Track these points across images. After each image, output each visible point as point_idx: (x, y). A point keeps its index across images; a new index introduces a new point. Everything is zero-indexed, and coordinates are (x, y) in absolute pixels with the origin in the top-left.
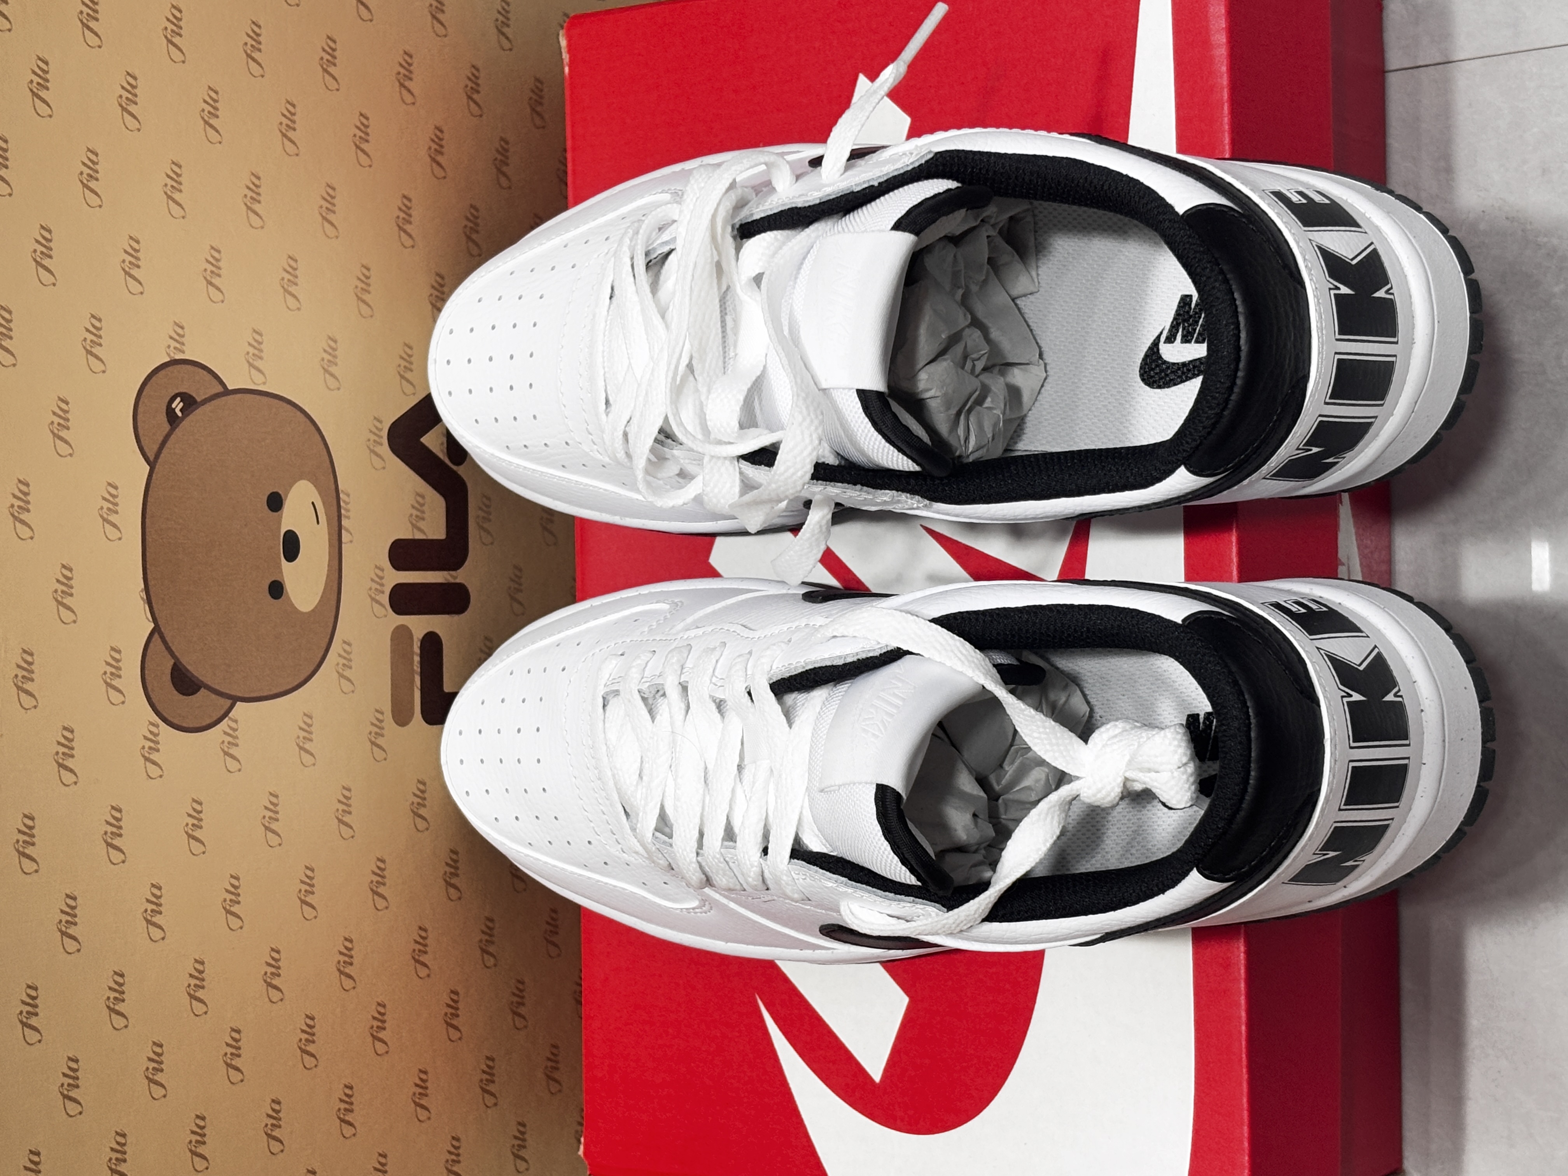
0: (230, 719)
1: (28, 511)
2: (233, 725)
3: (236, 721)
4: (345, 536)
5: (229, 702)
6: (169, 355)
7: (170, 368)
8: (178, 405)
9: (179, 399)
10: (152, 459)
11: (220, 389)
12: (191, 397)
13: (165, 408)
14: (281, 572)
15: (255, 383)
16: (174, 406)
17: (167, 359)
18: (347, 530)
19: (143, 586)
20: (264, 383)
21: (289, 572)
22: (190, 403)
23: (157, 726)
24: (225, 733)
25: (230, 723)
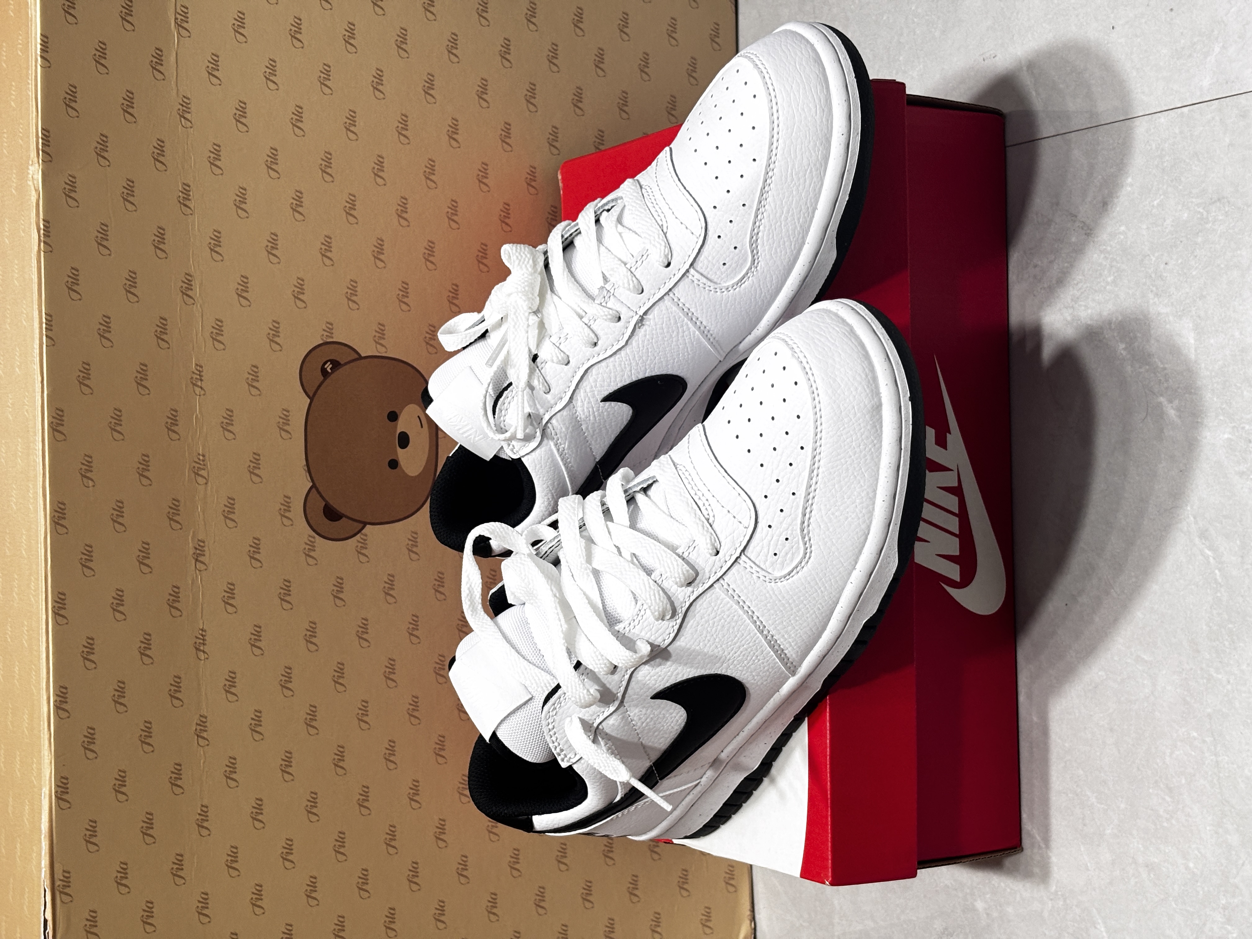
0: (363, 534)
1: (232, 425)
2: (364, 537)
3: (366, 535)
5: (361, 525)
6: (322, 339)
7: (323, 347)
8: (328, 367)
9: (329, 363)
10: (311, 395)
11: (356, 356)
12: (338, 362)
13: (320, 368)
14: (397, 455)
15: (379, 352)
16: (326, 366)
17: (321, 342)
19: (305, 463)
20: (386, 352)
21: (402, 455)
22: (336, 365)
23: (314, 538)
24: (358, 542)
25: (362, 536)
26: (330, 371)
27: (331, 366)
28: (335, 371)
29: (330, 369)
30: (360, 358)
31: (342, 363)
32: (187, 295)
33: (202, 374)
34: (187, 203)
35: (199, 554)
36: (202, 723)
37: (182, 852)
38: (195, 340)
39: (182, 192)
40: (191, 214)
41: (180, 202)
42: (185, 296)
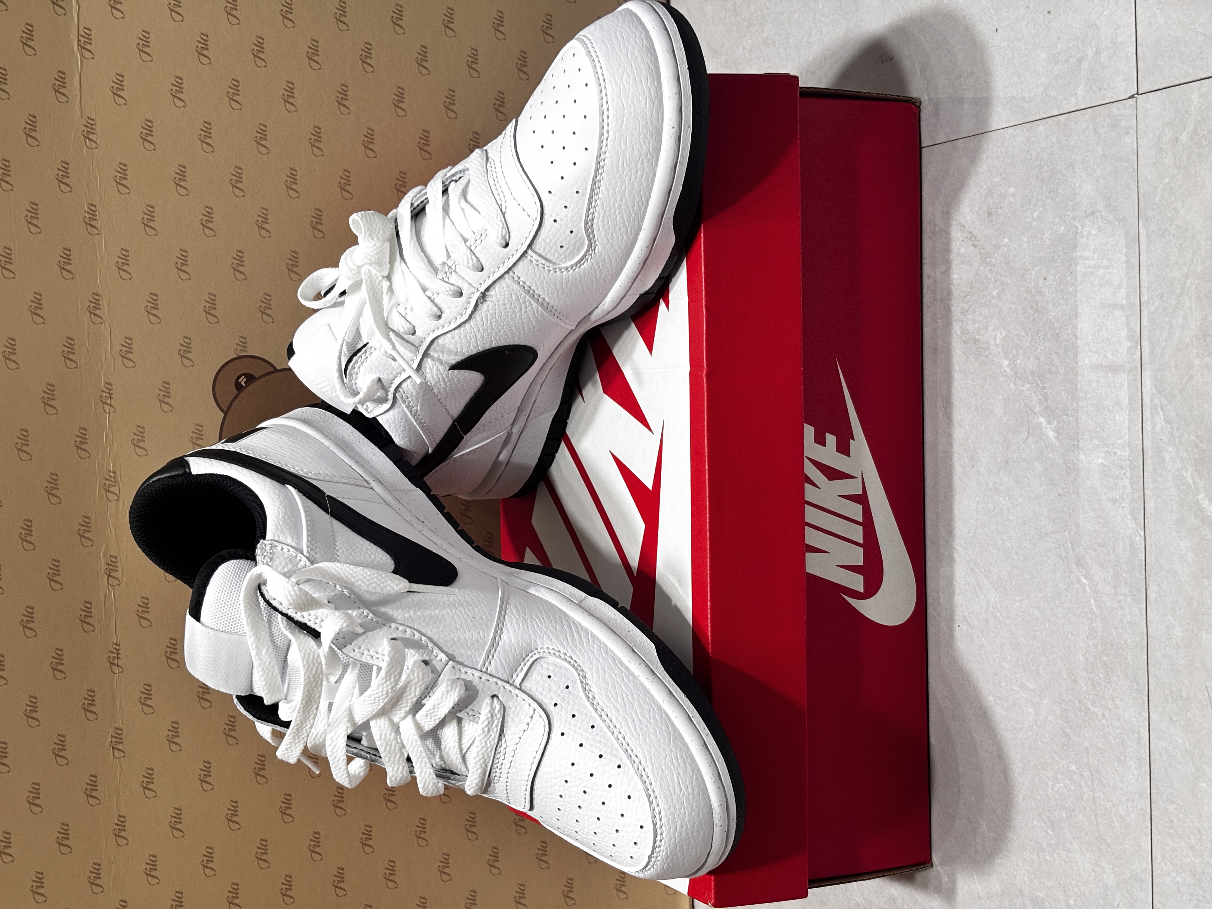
1: (144, 441)
6: (236, 354)
7: (236, 361)
8: (243, 381)
9: (243, 377)
10: (225, 410)
12: (252, 375)
13: (234, 382)
16: (240, 381)
17: (235, 356)
22: (250, 378)
26: (244, 385)
27: (245, 379)
28: (249, 385)
29: (245, 383)
30: (276, 370)
31: (257, 376)
32: (94, 314)
33: (111, 392)
34: (94, 223)
35: (112, 569)
36: (118, 736)
37: (99, 862)
38: (104, 359)
39: (88, 213)
40: (98, 234)
41: (85, 222)
42: (92, 316)
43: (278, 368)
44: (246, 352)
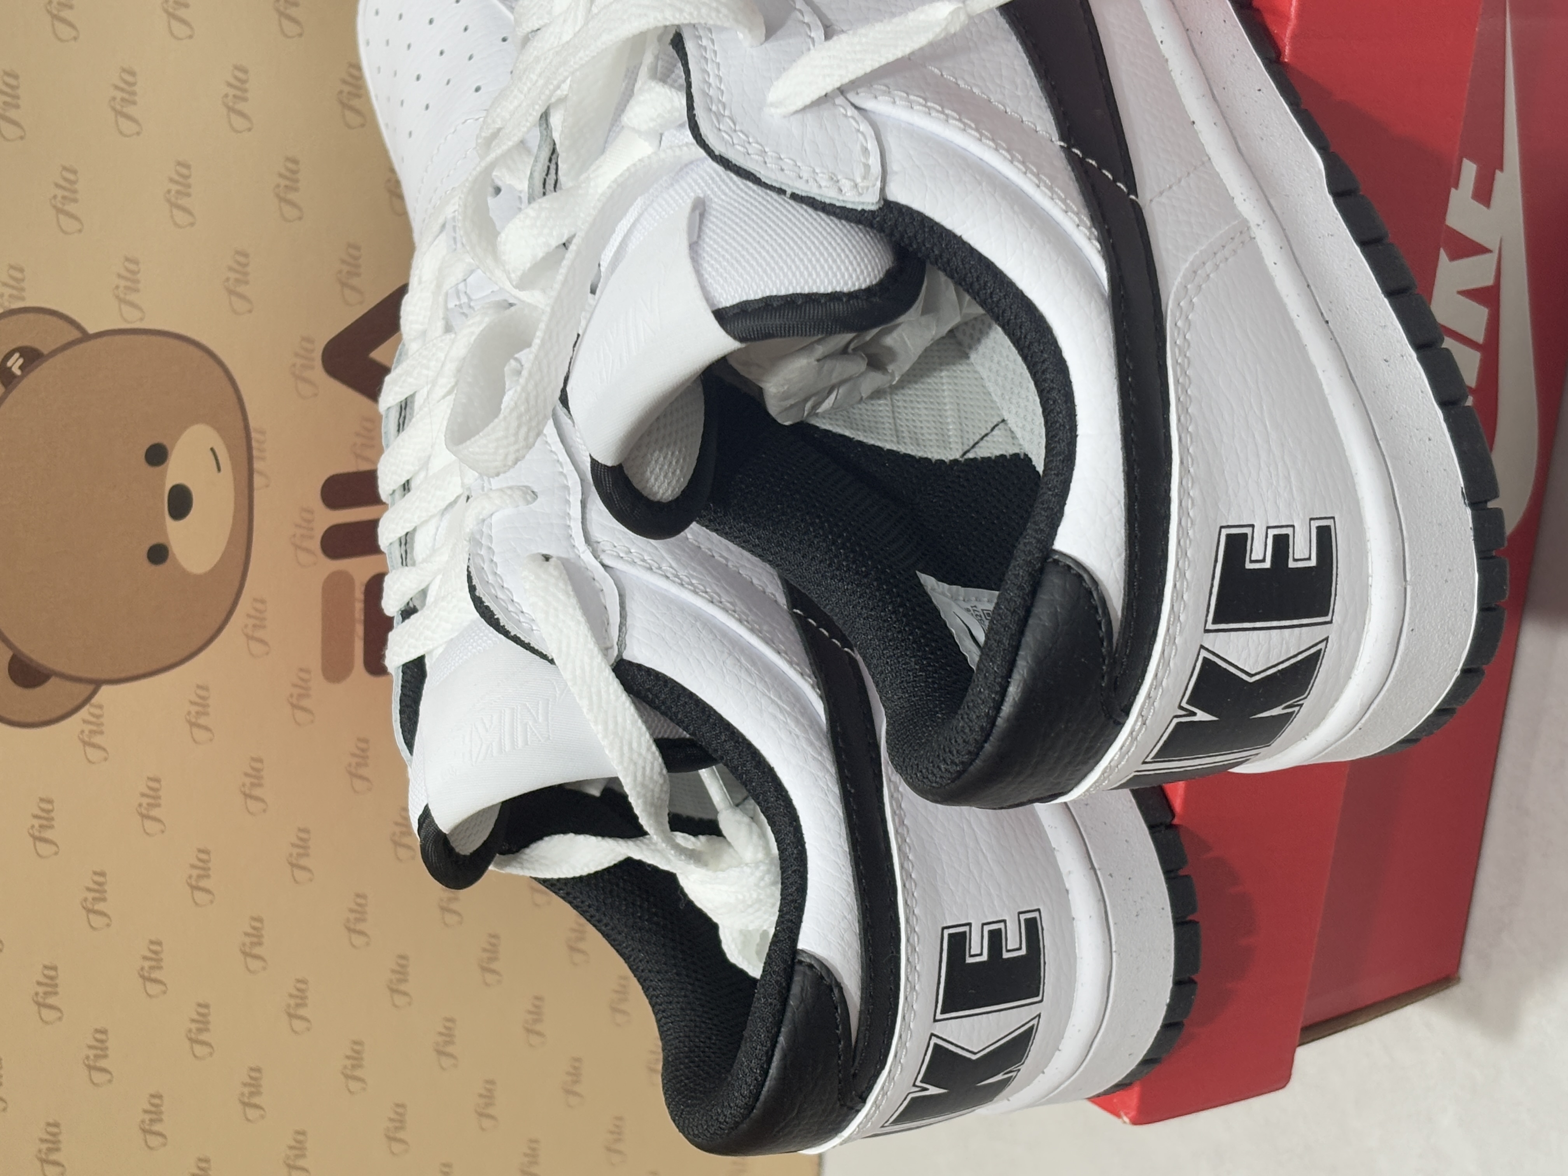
0: (93, 706)
2: (97, 711)
4: (258, 480)
5: (91, 688)
8: (16, 364)
11: (76, 334)
12: (35, 349)
14: (165, 534)
15: (125, 320)
18: (261, 473)
20: (141, 319)
21: (177, 532)
22: (32, 357)
24: (85, 721)
25: (93, 710)
26: (18, 372)
27: (21, 361)
28: (28, 373)
29: (20, 368)
30: (86, 337)
31: (45, 352)
43: (91, 330)
44: (23, 299)
